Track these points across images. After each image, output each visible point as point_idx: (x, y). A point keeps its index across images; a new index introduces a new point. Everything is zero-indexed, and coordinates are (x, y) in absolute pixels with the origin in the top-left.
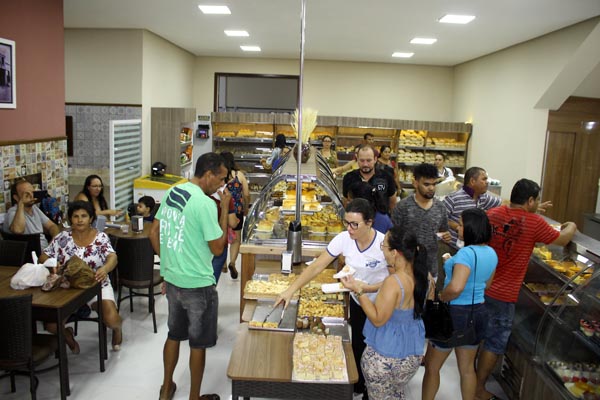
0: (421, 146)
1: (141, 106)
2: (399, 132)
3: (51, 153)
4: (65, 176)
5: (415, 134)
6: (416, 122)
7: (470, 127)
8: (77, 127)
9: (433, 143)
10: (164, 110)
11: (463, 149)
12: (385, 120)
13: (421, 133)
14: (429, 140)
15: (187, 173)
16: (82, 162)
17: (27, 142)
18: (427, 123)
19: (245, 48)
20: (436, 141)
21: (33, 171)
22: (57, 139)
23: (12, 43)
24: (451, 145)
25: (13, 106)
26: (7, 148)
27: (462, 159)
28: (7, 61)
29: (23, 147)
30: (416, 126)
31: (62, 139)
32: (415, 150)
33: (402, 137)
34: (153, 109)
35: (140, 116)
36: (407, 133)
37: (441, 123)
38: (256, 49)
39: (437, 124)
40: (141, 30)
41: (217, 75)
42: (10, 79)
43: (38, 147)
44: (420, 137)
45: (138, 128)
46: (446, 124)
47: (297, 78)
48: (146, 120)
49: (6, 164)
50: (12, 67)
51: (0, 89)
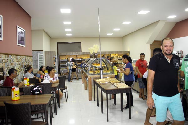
1: (43, 50)
2: (110, 55)
3: (30, 60)
6: (115, 52)
7: (129, 52)
9: (120, 57)
12: (107, 52)
13: (116, 54)
14: (119, 56)
18: (118, 52)
19: (67, 35)
23: (25, 30)
26: (24, 57)
29: (26, 57)
36: (113, 55)
38: (71, 35)
39: (121, 52)
42: (24, 39)
43: (28, 58)
44: (116, 56)
47: (81, 43)
48: (44, 54)
49: (24, 61)
50: (25, 36)
51: (23, 42)
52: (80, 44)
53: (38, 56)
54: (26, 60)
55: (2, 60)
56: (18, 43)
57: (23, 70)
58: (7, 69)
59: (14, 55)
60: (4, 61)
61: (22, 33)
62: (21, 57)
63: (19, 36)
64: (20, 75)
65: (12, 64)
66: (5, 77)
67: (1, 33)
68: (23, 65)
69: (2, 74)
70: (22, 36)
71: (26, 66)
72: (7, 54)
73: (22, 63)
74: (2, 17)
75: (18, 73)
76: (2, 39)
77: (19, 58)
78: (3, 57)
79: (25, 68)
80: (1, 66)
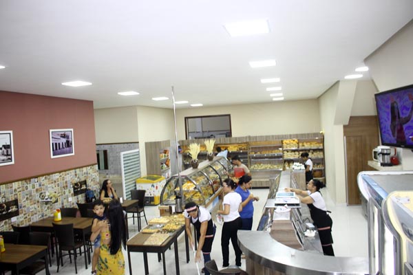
0: (296, 148)
1: (138, 142)
2: (282, 141)
3: (90, 171)
4: (98, 180)
5: (292, 142)
6: (290, 135)
7: (322, 135)
9: (303, 146)
10: (151, 143)
11: (321, 147)
13: (296, 141)
14: (301, 144)
15: (167, 174)
16: (113, 172)
17: (79, 168)
19: (194, 105)
20: (305, 144)
21: (83, 179)
22: (93, 165)
23: (72, 130)
24: (314, 146)
25: (73, 154)
26: (71, 171)
27: (321, 153)
28: (70, 137)
29: (78, 170)
30: (291, 137)
31: (95, 164)
32: (294, 151)
33: (284, 144)
34: (146, 143)
35: (138, 148)
36: (287, 141)
37: (305, 134)
38: (200, 105)
39: (302, 135)
40: (135, 106)
41: (186, 118)
42: (71, 144)
43: (84, 169)
44: (294, 143)
45: (138, 154)
46: (308, 134)
47: (229, 115)
48: (142, 149)
49: (71, 177)
50: (72, 139)
51: (68, 149)
52: (228, 117)
53: (122, 157)
54: (76, 175)
55: (15, 190)
56: (54, 155)
57: (67, 193)
58: (25, 199)
59: (42, 175)
60: (18, 190)
61: (64, 136)
62: (61, 174)
63: (56, 144)
64: (60, 202)
65: (37, 190)
66: (20, 212)
67: (11, 155)
68: (68, 185)
69: (14, 209)
70: (64, 140)
71: (76, 184)
72: (25, 179)
73: (66, 182)
74: (11, 132)
75: (53, 200)
76: (13, 162)
77: (58, 177)
78: (15, 185)
79: (74, 189)
80: (11, 198)
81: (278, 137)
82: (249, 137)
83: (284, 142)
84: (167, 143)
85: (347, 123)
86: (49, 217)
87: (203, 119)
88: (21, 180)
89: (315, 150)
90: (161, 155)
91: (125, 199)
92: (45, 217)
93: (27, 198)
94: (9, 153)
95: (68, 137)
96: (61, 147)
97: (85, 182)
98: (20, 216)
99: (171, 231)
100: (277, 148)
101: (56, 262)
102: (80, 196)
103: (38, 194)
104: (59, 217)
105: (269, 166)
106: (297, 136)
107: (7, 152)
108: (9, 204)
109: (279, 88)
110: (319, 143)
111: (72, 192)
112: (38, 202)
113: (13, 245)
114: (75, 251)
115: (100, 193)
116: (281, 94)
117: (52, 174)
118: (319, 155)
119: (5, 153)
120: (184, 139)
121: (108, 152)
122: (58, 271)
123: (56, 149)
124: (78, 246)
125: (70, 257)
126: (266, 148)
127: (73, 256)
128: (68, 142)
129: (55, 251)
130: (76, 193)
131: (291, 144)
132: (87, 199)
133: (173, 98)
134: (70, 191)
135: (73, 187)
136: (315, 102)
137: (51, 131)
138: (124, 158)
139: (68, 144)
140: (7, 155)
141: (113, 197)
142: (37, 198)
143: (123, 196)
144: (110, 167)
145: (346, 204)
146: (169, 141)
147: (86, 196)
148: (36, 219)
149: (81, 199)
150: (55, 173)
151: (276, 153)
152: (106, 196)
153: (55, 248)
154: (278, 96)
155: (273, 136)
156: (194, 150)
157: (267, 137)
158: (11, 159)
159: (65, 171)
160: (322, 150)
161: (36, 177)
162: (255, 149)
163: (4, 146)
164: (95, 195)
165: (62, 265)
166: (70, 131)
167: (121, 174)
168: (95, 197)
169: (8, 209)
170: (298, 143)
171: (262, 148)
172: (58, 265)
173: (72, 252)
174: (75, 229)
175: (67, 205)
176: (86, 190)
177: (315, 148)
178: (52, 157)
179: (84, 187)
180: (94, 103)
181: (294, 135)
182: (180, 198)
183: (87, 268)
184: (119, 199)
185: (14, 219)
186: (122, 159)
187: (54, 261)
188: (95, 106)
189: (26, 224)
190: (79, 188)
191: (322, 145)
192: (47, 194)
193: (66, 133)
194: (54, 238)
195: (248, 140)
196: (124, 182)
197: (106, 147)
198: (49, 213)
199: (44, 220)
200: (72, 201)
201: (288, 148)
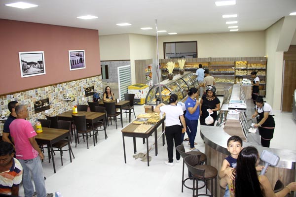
0: (245, 68)
1: (130, 60)
2: (235, 62)
3: (97, 80)
4: (102, 86)
5: (242, 63)
7: (266, 59)
8: (110, 69)
9: (251, 66)
10: (139, 60)
11: (265, 68)
13: (245, 62)
15: (150, 83)
16: (112, 81)
17: (89, 77)
20: (252, 65)
21: (91, 85)
22: (98, 76)
23: (84, 51)
24: (259, 67)
25: (85, 68)
26: (84, 80)
27: (264, 72)
29: (88, 79)
30: (242, 59)
31: (100, 75)
32: (243, 70)
33: (237, 65)
34: (135, 61)
35: (130, 64)
36: (239, 63)
37: (253, 58)
38: (175, 33)
39: (251, 58)
40: (128, 33)
41: (164, 43)
42: (83, 60)
43: (93, 78)
44: (244, 64)
45: (130, 68)
46: (255, 58)
47: (196, 42)
48: (132, 65)
49: (84, 84)
50: (84, 57)
51: (81, 64)
53: (118, 70)
54: (87, 82)
55: (47, 92)
56: (72, 68)
57: (81, 95)
58: (53, 98)
59: (64, 82)
60: (49, 92)
61: (78, 55)
62: (77, 81)
63: (73, 60)
64: (76, 101)
65: (61, 92)
66: (51, 107)
67: (43, 68)
68: (82, 89)
69: (46, 105)
70: (78, 58)
71: (87, 89)
72: (53, 85)
73: (80, 87)
74: (43, 52)
75: (72, 99)
76: (45, 73)
77: (75, 84)
78: (47, 89)
79: (86, 92)
80: (44, 97)
81: (232, 59)
82: (211, 58)
83: (236, 63)
84: (151, 61)
85: (287, 50)
86: (69, 111)
87: (177, 44)
88: (51, 85)
89: (259, 70)
90: (146, 69)
91: (120, 100)
92: (67, 111)
93: (55, 98)
94: (42, 67)
95: (81, 56)
96: (76, 63)
97: (93, 88)
98: (51, 109)
99: (152, 124)
100: (230, 67)
101: (75, 141)
102: (89, 97)
103: (62, 95)
104: (76, 111)
105: (224, 80)
106: (246, 59)
107: (41, 66)
108: (43, 101)
109: (236, 22)
110: (262, 65)
111: (84, 94)
112: (62, 100)
113: (47, 128)
114: (87, 134)
115: (103, 95)
116: (237, 27)
117: (71, 81)
118: (262, 74)
119: (40, 67)
120: (163, 58)
121: (109, 66)
122: (76, 147)
123: (73, 64)
124: (89, 131)
125: (84, 138)
126: (223, 67)
127: (85, 138)
128: (81, 59)
129: (74, 133)
130: (87, 95)
131: (241, 65)
132: (95, 99)
133: (157, 28)
134: (83, 93)
135: (85, 91)
136: (262, 34)
137: (69, 51)
138: (120, 71)
139: (81, 61)
140: (41, 68)
141: (112, 99)
142: (61, 98)
143: (119, 98)
144: (110, 77)
145: (280, 111)
146: (152, 59)
147: (94, 97)
148: (60, 112)
149: (91, 99)
150: (73, 81)
151: (230, 71)
152: (107, 97)
153: (74, 132)
154: (234, 28)
155: (228, 58)
156: (171, 66)
157: (224, 58)
158: (43, 71)
159: (79, 80)
160: (265, 70)
161: (60, 83)
162: (215, 67)
163: (38, 62)
164: (100, 96)
165: (79, 143)
166: (82, 51)
167: (117, 82)
168: (100, 98)
169: (43, 105)
170: (247, 64)
171: (220, 66)
172: (76, 143)
173: (85, 134)
174: (87, 119)
175: (81, 103)
176: (94, 93)
177: (260, 68)
178: (71, 70)
179: (92, 91)
180: (99, 31)
181: (244, 58)
182: (160, 100)
183: (95, 146)
184: (116, 100)
185: (47, 111)
186: (119, 72)
187: (73, 140)
188: (100, 34)
189: (54, 115)
190: (89, 92)
191: (265, 66)
192: (68, 95)
193: (80, 53)
194: (73, 125)
195: (209, 61)
196: (120, 88)
197: (107, 63)
198: (69, 109)
199: (66, 113)
200: (85, 100)
201: (240, 68)
